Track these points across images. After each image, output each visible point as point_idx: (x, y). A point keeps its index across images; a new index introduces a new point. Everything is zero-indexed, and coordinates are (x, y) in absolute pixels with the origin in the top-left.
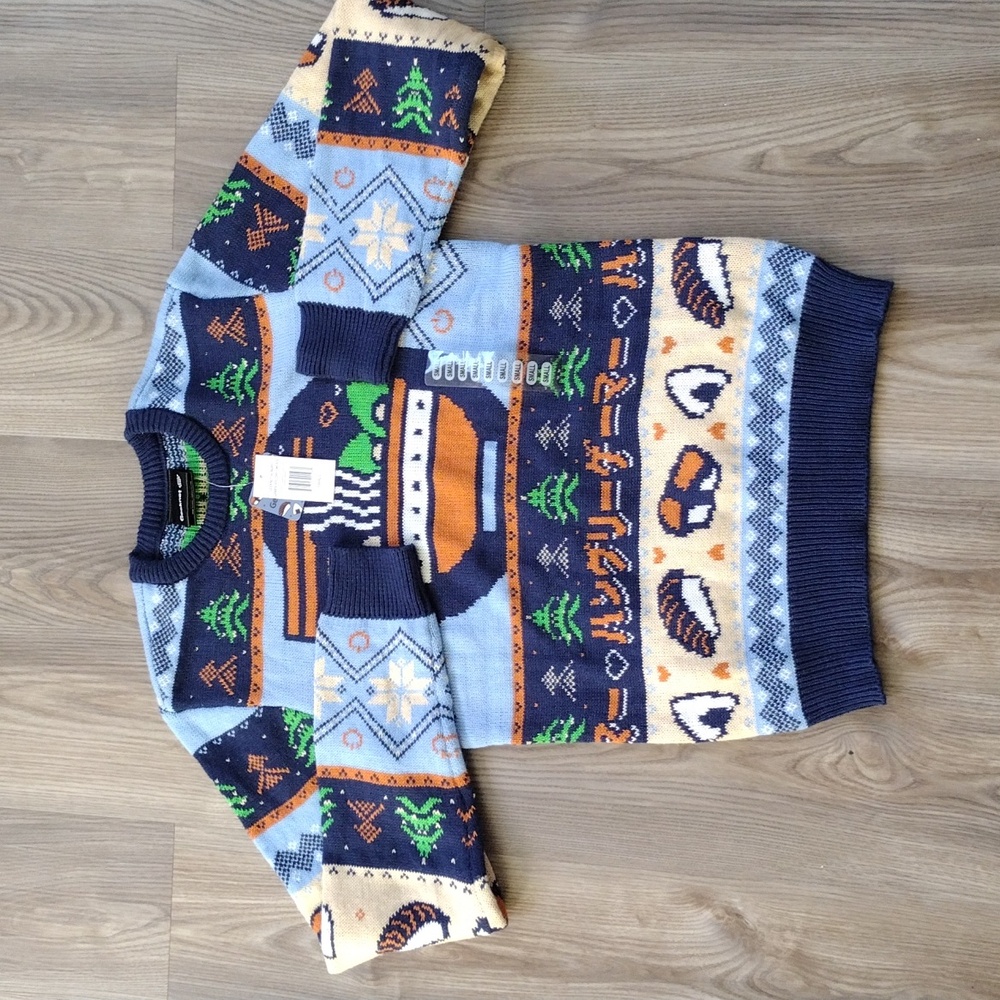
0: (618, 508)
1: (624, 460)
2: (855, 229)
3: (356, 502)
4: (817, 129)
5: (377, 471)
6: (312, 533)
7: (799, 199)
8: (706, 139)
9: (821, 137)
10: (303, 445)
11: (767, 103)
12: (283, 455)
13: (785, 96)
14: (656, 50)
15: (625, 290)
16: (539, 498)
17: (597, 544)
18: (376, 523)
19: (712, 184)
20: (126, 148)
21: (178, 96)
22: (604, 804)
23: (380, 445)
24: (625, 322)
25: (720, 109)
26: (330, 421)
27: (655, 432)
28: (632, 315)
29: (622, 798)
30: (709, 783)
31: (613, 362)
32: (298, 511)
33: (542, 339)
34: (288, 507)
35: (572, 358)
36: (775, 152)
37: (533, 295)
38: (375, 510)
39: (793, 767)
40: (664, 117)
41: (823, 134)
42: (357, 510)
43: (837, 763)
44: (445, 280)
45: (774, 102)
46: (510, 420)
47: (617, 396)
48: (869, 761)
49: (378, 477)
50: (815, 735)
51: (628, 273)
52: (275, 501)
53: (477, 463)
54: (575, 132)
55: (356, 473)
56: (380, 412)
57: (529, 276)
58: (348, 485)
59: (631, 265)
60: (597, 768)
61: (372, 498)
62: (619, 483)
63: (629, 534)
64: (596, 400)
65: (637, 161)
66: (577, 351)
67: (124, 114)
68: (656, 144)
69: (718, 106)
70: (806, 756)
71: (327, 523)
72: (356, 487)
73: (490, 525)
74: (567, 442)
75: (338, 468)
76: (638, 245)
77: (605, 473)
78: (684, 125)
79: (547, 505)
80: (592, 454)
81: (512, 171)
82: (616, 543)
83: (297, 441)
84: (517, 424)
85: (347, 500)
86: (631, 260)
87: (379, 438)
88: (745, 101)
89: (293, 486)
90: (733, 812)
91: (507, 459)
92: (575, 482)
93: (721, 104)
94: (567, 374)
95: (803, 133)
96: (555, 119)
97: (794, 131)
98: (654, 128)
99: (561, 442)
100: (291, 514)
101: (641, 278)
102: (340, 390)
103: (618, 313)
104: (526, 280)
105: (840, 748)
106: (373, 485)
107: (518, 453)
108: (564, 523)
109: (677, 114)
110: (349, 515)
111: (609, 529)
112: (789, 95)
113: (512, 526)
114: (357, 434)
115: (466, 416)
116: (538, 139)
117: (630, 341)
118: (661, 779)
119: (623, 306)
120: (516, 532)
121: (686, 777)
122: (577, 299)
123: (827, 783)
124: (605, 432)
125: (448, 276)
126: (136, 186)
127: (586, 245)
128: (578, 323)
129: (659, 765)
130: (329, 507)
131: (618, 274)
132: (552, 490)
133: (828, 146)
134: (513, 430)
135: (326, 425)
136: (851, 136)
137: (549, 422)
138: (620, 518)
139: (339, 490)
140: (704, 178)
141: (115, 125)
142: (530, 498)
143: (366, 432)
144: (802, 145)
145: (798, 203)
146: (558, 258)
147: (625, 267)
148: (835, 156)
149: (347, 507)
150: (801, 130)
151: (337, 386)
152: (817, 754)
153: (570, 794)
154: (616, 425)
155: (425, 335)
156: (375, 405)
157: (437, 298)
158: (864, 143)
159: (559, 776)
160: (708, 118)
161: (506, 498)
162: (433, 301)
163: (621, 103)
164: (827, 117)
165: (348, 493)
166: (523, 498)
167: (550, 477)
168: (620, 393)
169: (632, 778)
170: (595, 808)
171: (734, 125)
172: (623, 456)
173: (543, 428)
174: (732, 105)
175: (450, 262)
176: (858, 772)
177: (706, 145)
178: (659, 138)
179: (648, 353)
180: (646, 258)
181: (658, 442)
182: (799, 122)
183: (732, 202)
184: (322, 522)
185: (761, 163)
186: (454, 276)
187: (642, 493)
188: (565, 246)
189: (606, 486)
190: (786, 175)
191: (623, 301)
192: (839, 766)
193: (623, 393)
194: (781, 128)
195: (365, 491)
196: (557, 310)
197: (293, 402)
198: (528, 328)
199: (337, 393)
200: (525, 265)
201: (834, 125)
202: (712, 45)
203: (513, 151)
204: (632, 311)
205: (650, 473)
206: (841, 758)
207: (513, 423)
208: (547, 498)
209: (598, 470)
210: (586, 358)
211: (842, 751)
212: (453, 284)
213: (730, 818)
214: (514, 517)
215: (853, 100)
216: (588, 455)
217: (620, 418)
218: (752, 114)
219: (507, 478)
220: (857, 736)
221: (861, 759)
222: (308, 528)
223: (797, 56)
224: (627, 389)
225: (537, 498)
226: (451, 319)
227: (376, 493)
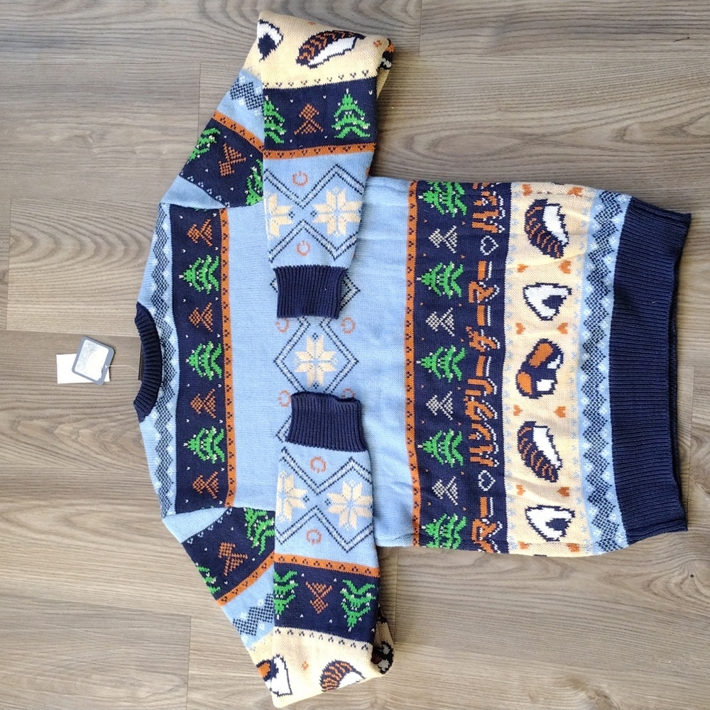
2: (695, 183)
4: (667, 110)
7: (652, 162)
8: (583, 118)
9: (670, 115)
11: (629, 91)
13: (642, 86)
14: (546, 54)
19: (587, 151)
20: (164, 129)
21: (201, 92)
22: (504, 610)
25: (593, 96)
29: (518, 606)
30: (584, 596)
36: (634, 127)
39: (648, 586)
40: (551, 102)
41: (671, 114)
43: (681, 583)
45: (634, 90)
48: (706, 583)
50: (664, 562)
54: (486, 114)
60: (499, 583)
65: (531, 135)
67: (162, 105)
68: (546, 122)
69: (592, 94)
70: (657, 578)
78: (566, 108)
81: (439, 143)
88: (612, 90)
90: (602, 619)
93: (594, 92)
95: (655, 113)
96: (471, 104)
97: (649, 111)
98: (543, 110)
105: (683, 572)
109: (561, 99)
112: (645, 85)
116: (458, 120)
118: (547, 592)
121: (566, 591)
123: (673, 599)
126: (170, 156)
129: (546, 582)
133: (675, 122)
136: (693, 115)
140: (581, 147)
141: (156, 113)
144: (655, 122)
145: (651, 164)
148: (680, 129)
150: (654, 110)
152: (665, 577)
153: (479, 602)
158: (701, 120)
159: (471, 588)
160: (585, 102)
163: (519, 92)
164: (673, 101)
169: (525, 591)
170: (498, 613)
171: (604, 107)
174: (602, 93)
176: (697, 591)
177: (583, 122)
178: (547, 118)
182: (653, 104)
183: (603, 164)
185: (624, 135)
190: (643, 143)
192: (682, 586)
194: (639, 109)
201: (679, 107)
202: (587, 49)
206: (684, 580)
211: (685, 575)
213: (599, 623)
215: (693, 88)
218: (617, 100)
220: (697, 564)
221: (700, 581)
223: (652, 57)
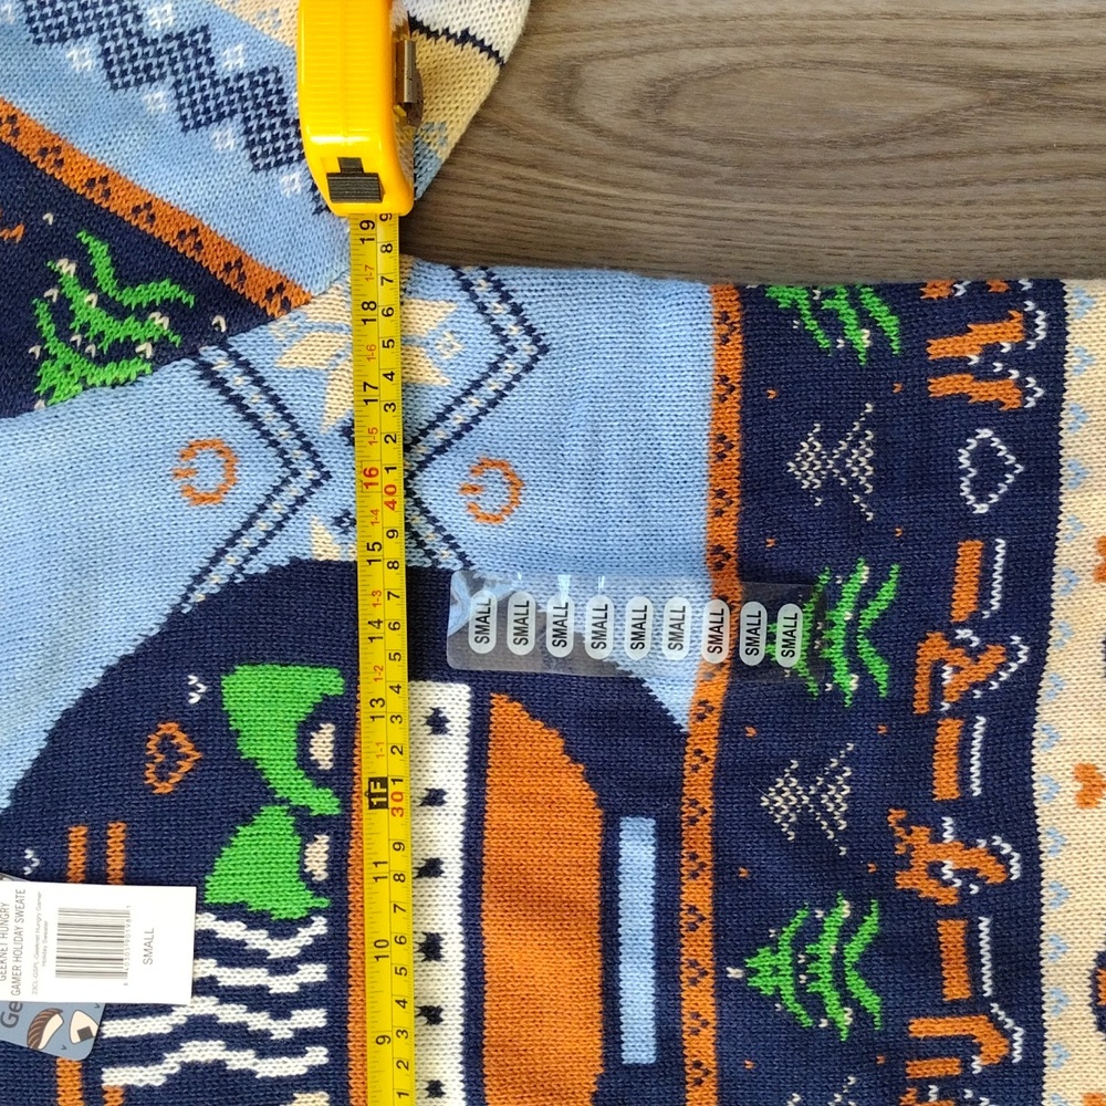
0: (988, 990)
1: (995, 861)
3: (256, 998)
5: (316, 911)
6: (129, 1090)
10: (97, 846)
12: (35, 877)
15: (989, 413)
16: (776, 971)
17: (934, 1089)
18: (318, 1055)
23: (323, 839)
24: (995, 498)
26: (176, 777)
27: (1079, 786)
28: (1010, 478)
31: (963, 601)
32: (84, 1033)
33: (771, 542)
34: (55, 1023)
35: (851, 590)
37: (743, 421)
38: (314, 1018)
42: (259, 1021)
44: (486, 376)
46: (690, 760)
47: (978, 694)
49: (320, 926)
51: (999, 366)
52: (15, 1008)
53: (603, 880)
55: (256, 920)
56: (323, 747)
57: (735, 367)
58: (233, 954)
59: (1007, 348)
61: (303, 986)
62: (984, 924)
63: (1017, 1057)
64: (921, 706)
66: (863, 574)
71: (172, 1062)
72: (258, 959)
73: (640, 1047)
74: (845, 816)
75: (201, 907)
76: (1026, 295)
77: (948, 897)
79: (800, 990)
80: (911, 848)
82: (981, 1084)
83: (78, 835)
84: (707, 769)
85: (229, 995)
86: (1006, 335)
87: (321, 817)
89: (69, 965)
91: (687, 865)
92: (871, 925)
94: (838, 634)
99: (829, 816)
100: (65, 1041)
101: (1032, 381)
102: (203, 688)
103: (974, 472)
104: (724, 379)
106: (305, 949)
107: (715, 850)
108: (844, 1035)
110: (238, 1037)
111: (964, 1047)
113: (701, 1047)
114: (256, 810)
115: (567, 751)
117: (1008, 548)
119: (984, 454)
120: (710, 1061)
122: (861, 435)
124: (945, 786)
125: (494, 367)
127: (885, 291)
128: (866, 499)
130: (179, 1018)
131: (968, 370)
132: (810, 949)
134: (699, 786)
135: (164, 788)
137: (795, 764)
138: (993, 1018)
139: (208, 967)
142: (753, 972)
143: (282, 801)
146: (812, 325)
147: (991, 352)
149: (231, 1014)
151: (193, 679)
154: (975, 770)
155: (439, 529)
156: (307, 728)
157: (467, 427)
161: (687, 973)
162: (458, 436)
165: (231, 977)
166: (734, 973)
167: (802, 914)
168: (984, 685)
172: (994, 851)
173: (780, 782)
175: (497, 329)
179: (1059, 582)
180: (1048, 330)
181: (1088, 812)
184: (157, 1059)
186: (510, 367)
187: (1047, 948)
188: (829, 294)
189: (951, 933)
191: (985, 443)
193: (995, 685)
195: (283, 967)
196: (808, 464)
197: (60, 724)
198: (732, 511)
199: (195, 698)
200: (725, 340)
203: (677, 39)
204: (1012, 469)
205: (1063, 895)
207: (696, 769)
208: (799, 969)
209: (928, 889)
210: (888, 591)
212: (509, 387)
214: (705, 1024)
216: (900, 849)
217: (984, 752)
219: (686, 918)
222: (116, 1078)
224: (1004, 676)
225: (770, 971)
226: (516, 484)
227: (314, 973)
